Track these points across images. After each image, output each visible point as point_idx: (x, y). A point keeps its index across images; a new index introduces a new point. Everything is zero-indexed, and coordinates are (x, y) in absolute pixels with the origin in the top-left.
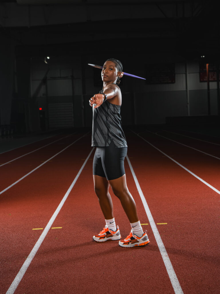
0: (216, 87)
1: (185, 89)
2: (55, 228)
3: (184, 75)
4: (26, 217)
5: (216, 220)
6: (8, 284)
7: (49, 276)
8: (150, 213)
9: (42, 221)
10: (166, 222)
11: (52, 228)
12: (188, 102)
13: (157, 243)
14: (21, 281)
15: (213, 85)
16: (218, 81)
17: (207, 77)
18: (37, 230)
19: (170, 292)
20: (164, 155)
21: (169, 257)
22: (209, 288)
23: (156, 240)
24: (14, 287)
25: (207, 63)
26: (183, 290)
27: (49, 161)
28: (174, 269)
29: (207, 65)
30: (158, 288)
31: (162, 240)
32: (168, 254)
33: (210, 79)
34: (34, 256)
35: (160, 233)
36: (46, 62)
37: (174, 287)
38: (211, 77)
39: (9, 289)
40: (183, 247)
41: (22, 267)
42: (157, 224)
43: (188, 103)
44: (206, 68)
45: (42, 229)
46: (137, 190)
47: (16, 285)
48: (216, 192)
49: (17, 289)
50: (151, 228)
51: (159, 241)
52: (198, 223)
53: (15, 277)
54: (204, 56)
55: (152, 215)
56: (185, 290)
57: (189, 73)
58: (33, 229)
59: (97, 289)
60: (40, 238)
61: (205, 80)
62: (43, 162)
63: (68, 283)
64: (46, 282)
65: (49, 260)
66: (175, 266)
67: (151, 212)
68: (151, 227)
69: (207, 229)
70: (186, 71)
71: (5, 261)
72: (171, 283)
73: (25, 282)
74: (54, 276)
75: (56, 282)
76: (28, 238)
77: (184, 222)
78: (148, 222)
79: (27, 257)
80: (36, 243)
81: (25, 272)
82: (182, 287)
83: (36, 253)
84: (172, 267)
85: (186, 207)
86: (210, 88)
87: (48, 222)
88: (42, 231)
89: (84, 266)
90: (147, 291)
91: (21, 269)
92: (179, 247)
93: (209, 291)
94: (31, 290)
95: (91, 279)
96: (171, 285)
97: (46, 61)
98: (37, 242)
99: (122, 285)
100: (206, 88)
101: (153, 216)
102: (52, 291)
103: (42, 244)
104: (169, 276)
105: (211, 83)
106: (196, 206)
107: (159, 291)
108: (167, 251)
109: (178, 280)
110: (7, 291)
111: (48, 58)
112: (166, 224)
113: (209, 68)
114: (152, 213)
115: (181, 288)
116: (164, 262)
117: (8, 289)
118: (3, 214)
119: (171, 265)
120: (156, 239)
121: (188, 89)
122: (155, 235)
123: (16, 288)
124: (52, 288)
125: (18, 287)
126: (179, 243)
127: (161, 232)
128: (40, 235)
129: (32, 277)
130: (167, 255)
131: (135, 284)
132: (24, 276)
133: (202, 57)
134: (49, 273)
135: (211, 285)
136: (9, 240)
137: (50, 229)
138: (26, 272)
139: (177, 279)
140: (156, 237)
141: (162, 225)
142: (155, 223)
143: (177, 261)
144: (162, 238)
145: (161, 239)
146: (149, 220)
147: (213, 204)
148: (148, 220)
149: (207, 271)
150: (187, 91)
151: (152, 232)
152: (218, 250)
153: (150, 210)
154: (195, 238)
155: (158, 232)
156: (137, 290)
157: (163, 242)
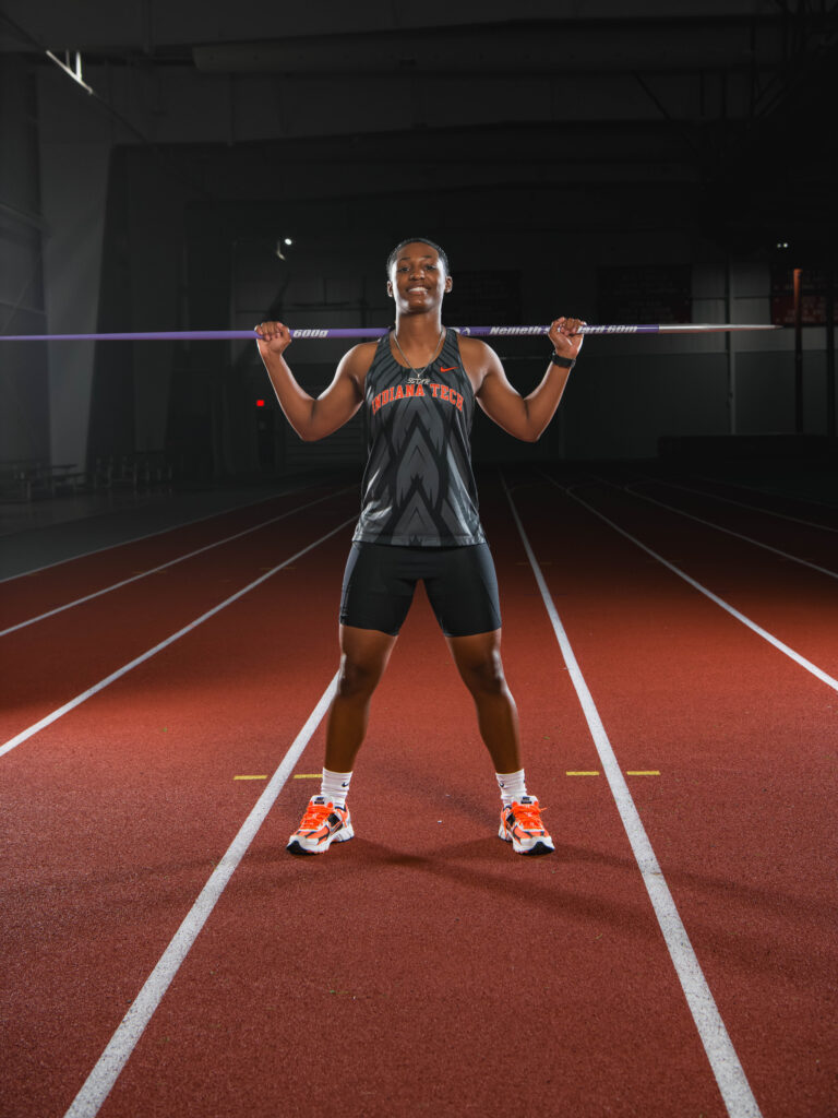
0: (823, 346)
1: (722, 349)
2: (304, 776)
3: (721, 304)
4: (215, 740)
5: (816, 765)
6: (159, 940)
7: (287, 922)
8: (607, 739)
9: (263, 754)
10: (655, 769)
11: (297, 777)
12: (733, 390)
13: (628, 831)
14: (200, 935)
15: (814, 338)
16: (830, 326)
17: (794, 312)
18: (249, 781)
19: (666, 983)
20: (653, 558)
21: (666, 878)
22: (792, 977)
23: (622, 824)
24: (178, 952)
25: (798, 268)
26: (708, 979)
27: (287, 566)
28: (682, 916)
29: (796, 273)
30: (629, 971)
31: (643, 823)
32: (662, 868)
33: (805, 319)
34: (240, 858)
35: (636, 801)
36: (282, 257)
37: (679, 971)
38: (806, 312)
39: (163, 957)
40: (709, 847)
41: (203, 893)
42: (629, 773)
43: (731, 395)
44: (793, 283)
45: (264, 777)
46: (565, 666)
47: (185, 946)
48: (817, 678)
49: (187, 957)
50: (608, 786)
51: (635, 827)
52: (758, 773)
53: (181, 921)
54: (785, 245)
55: (611, 744)
56: (713, 981)
57: (737, 298)
58: (237, 778)
59: (435, 968)
60: (257, 806)
61: (786, 320)
62: (267, 572)
63: (345, 946)
64: (276, 941)
65: (286, 873)
66: (684, 905)
67: (608, 736)
68: (607, 782)
69: (788, 792)
70: (727, 291)
71: (152, 872)
72: (669, 956)
73: (212, 937)
74: (303, 923)
75: (308, 942)
76: (220, 804)
77: (714, 768)
78: (600, 768)
79: (217, 863)
80: (244, 820)
81: (212, 907)
82: (704, 969)
83: (247, 851)
84: (674, 907)
85: (720, 724)
86: (805, 347)
87: (284, 756)
88: (264, 784)
89: (395, 897)
90: (593, 980)
91: (200, 897)
92: (698, 847)
93: (792, 985)
94: (232, 962)
95: (417, 937)
96: (670, 963)
97: (282, 253)
98: (249, 818)
99: (516, 959)
100: (792, 346)
101: (615, 748)
102: (297, 969)
103: (265, 823)
104: (664, 933)
105: (806, 332)
106: (754, 721)
107: (633, 981)
108: (657, 858)
109: (694, 947)
110: (156, 962)
111: (288, 242)
112: (657, 773)
113: (801, 283)
114: (610, 739)
115: (700, 973)
116: (650, 892)
117: (161, 955)
118: (143, 727)
119: (672, 903)
120: (624, 821)
121: (734, 349)
122: (619, 808)
123: (185, 954)
124: (294, 958)
125: (190, 952)
126: (697, 833)
127: (638, 799)
128: (259, 795)
129: (236, 922)
130: (660, 871)
131: (555, 957)
132: (209, 920)
133: (779, 246)
134: (287, 914)
135: (796, 968)
136: (162, 807)
137: (290, 779)
138: (215, 906)
139: (689, 944)
140: (622, 815)
141: (643, 777)
142: (622, 770)
143: (692, 890)
144: (642, 818)
145: (639, 822)
146: (602, 759)
147: (807, 714)
148: (599, 760)
149: (786, 924)
150: (728, 355)
151: (612, 797)
152: (821, 858)
153: (606, 730)
154: (750, 821)
155: (629, 798)
156: (563, 976)
157: (646, 831)
